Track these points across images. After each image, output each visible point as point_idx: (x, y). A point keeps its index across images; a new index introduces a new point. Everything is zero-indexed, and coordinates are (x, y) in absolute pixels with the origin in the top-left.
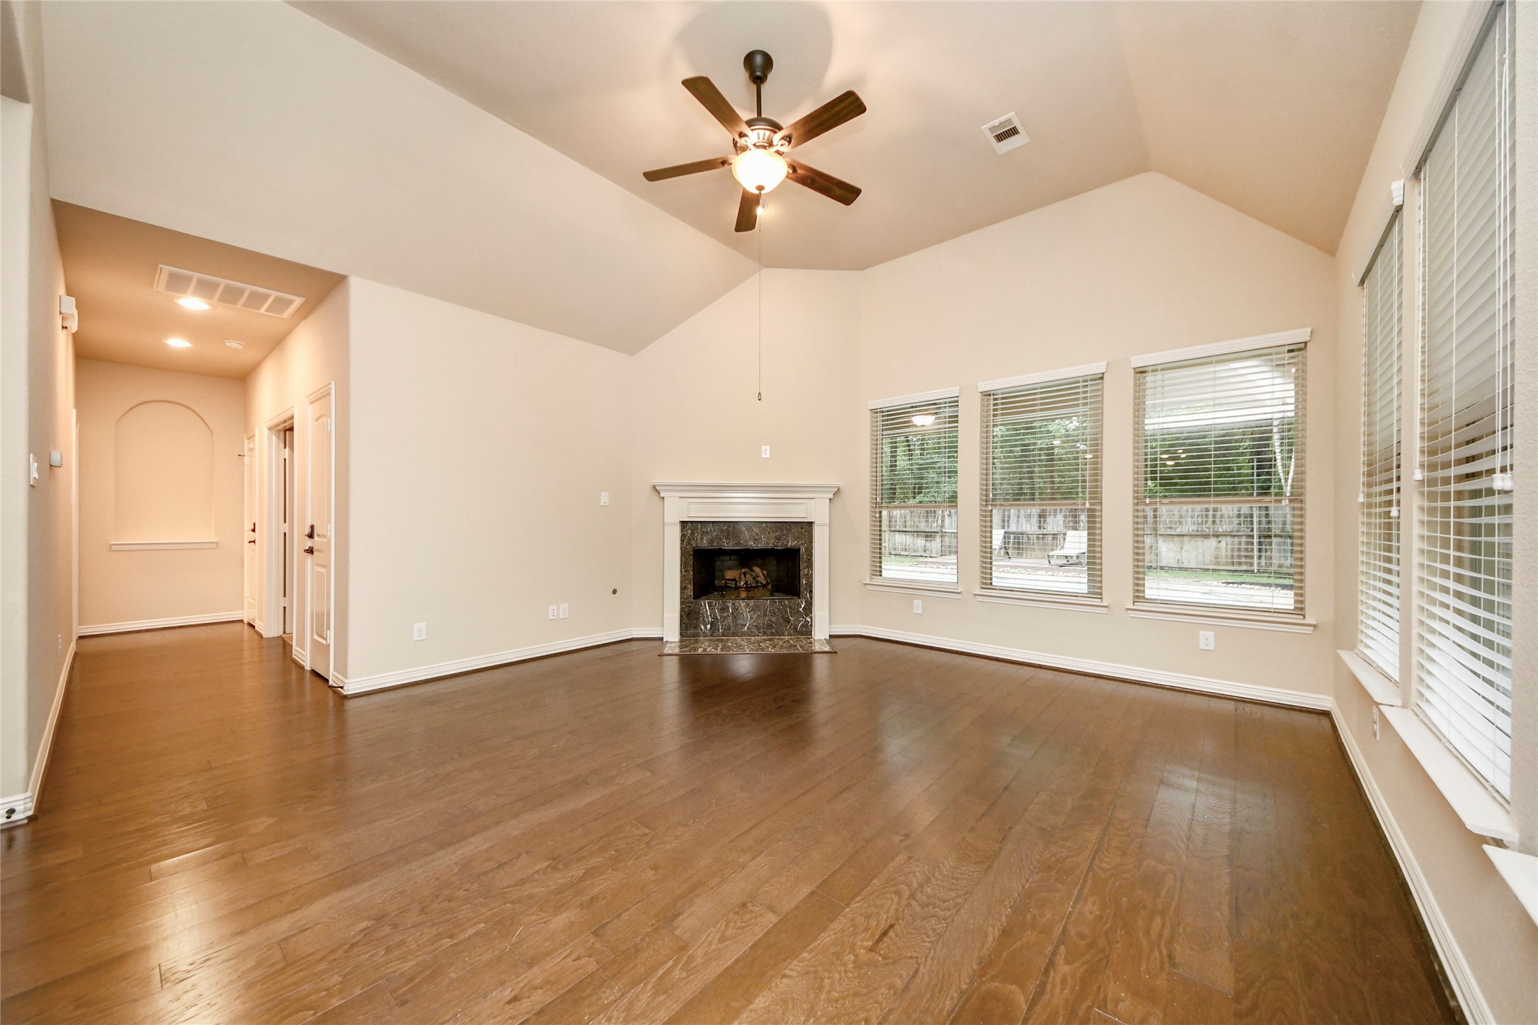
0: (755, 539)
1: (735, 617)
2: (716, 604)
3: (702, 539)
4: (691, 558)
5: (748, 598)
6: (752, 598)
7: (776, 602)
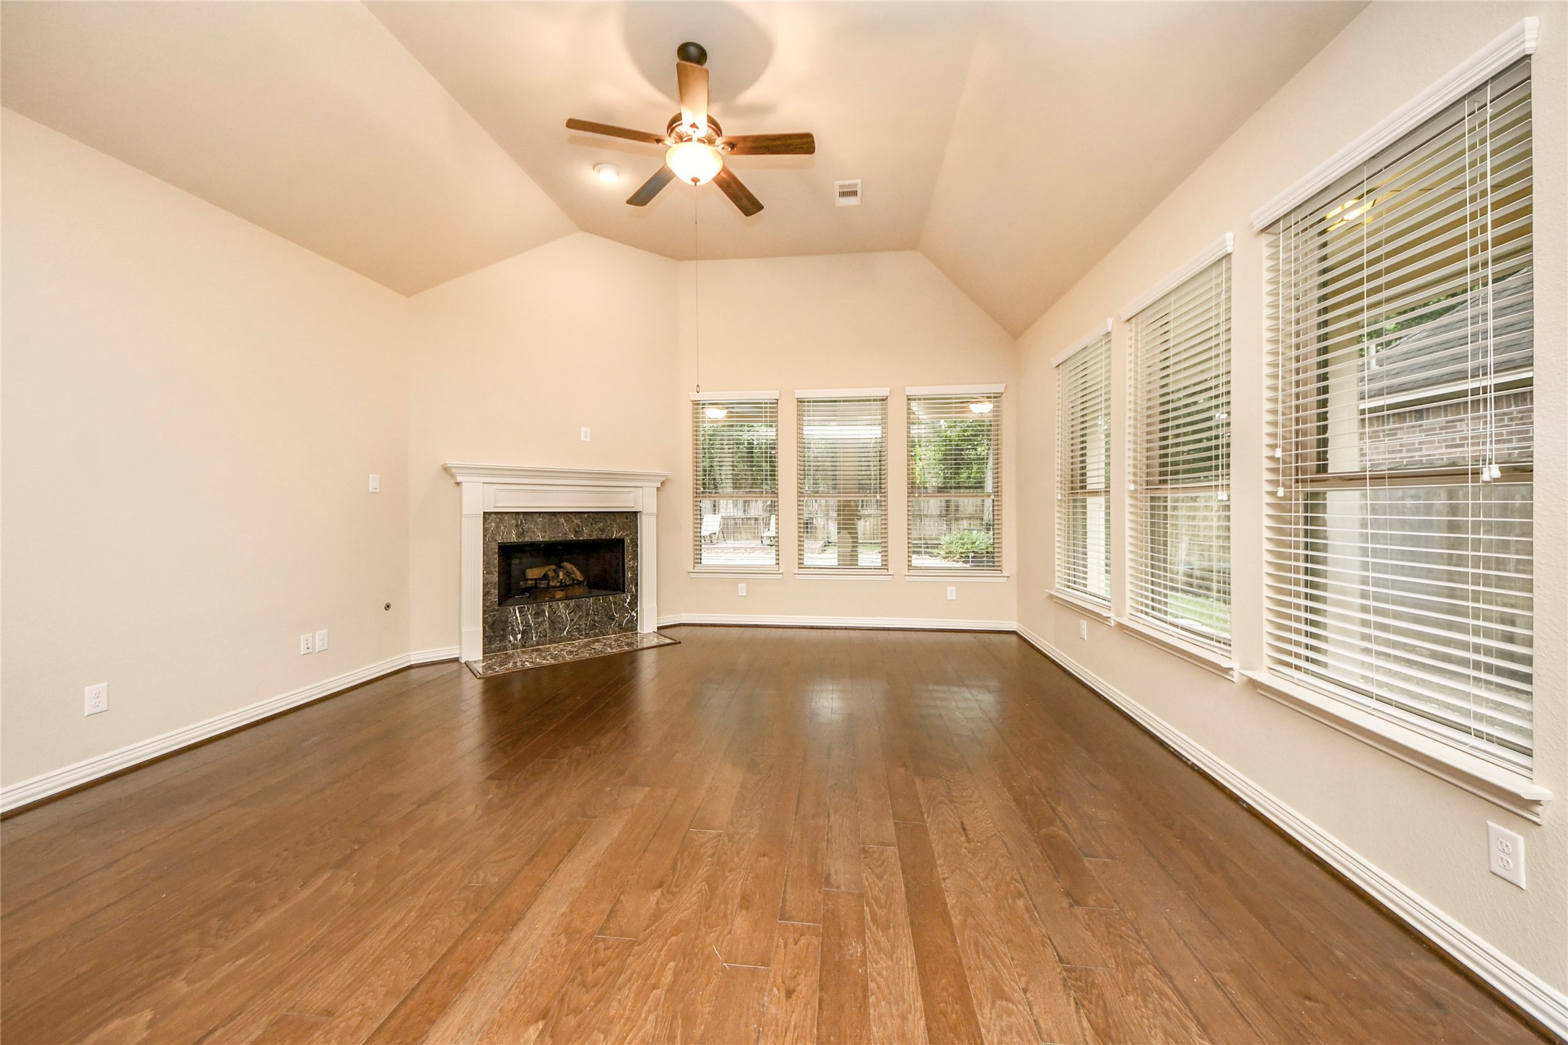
1: (552, 621)
3: (509, 533)
4: (496, 556)
5: (567, 598)
6: (571, 598)
7: (599, 600)
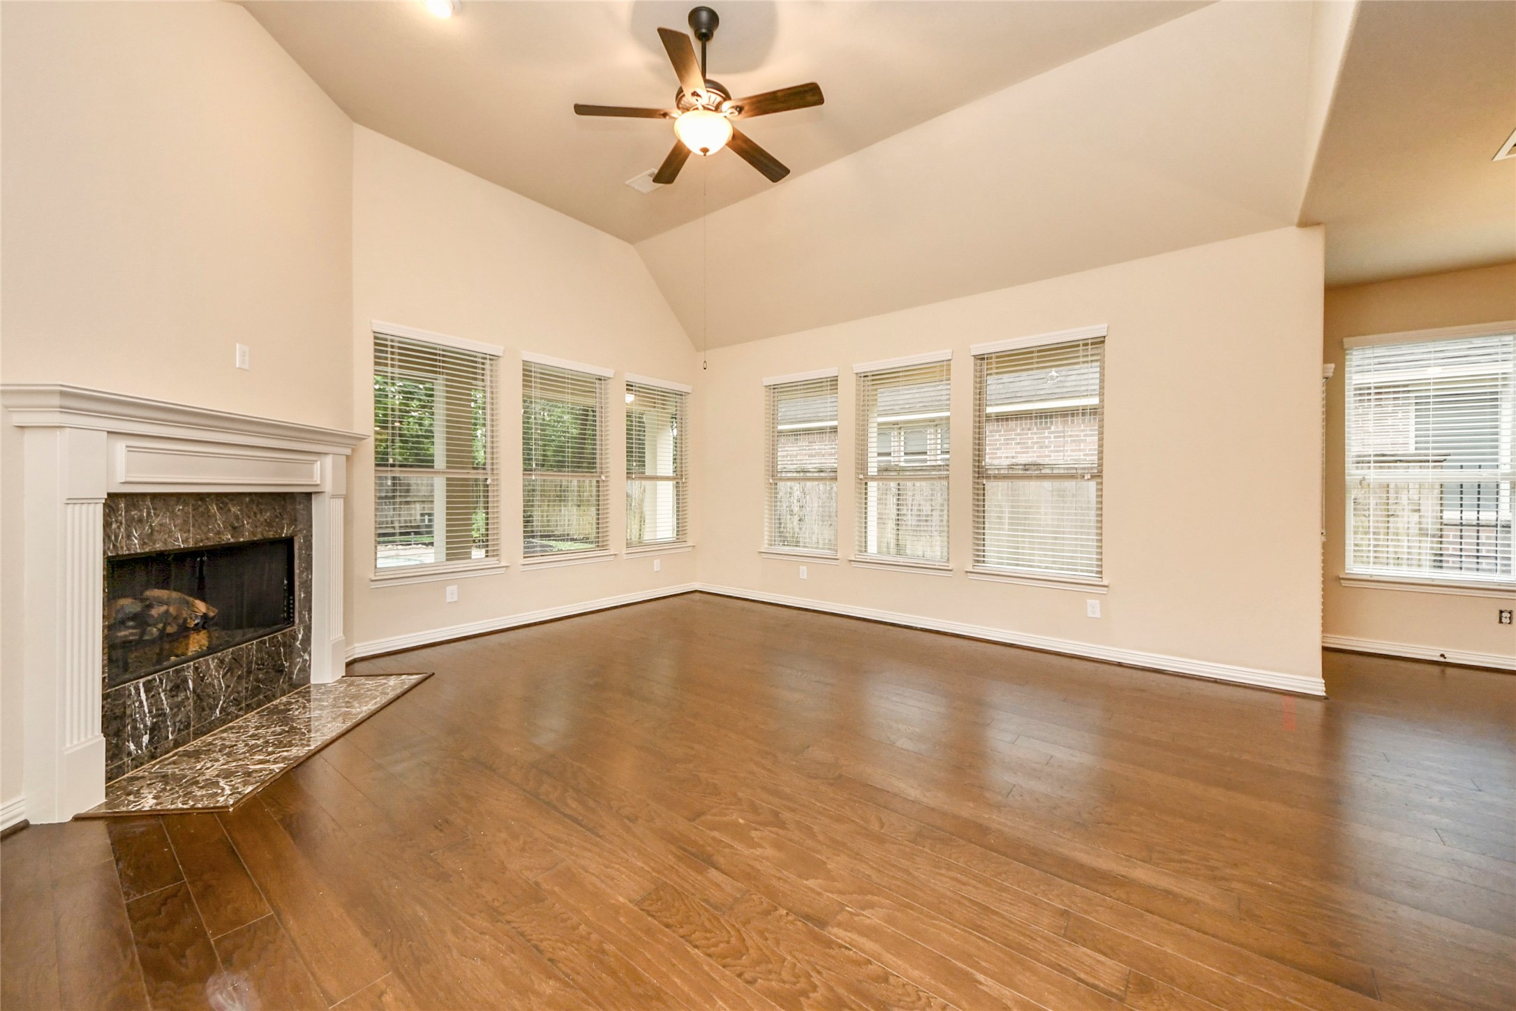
0: (234, 528)
1: (198, 696)
2: (161, 681)
3: (129, 536)
7: (264, 642)
